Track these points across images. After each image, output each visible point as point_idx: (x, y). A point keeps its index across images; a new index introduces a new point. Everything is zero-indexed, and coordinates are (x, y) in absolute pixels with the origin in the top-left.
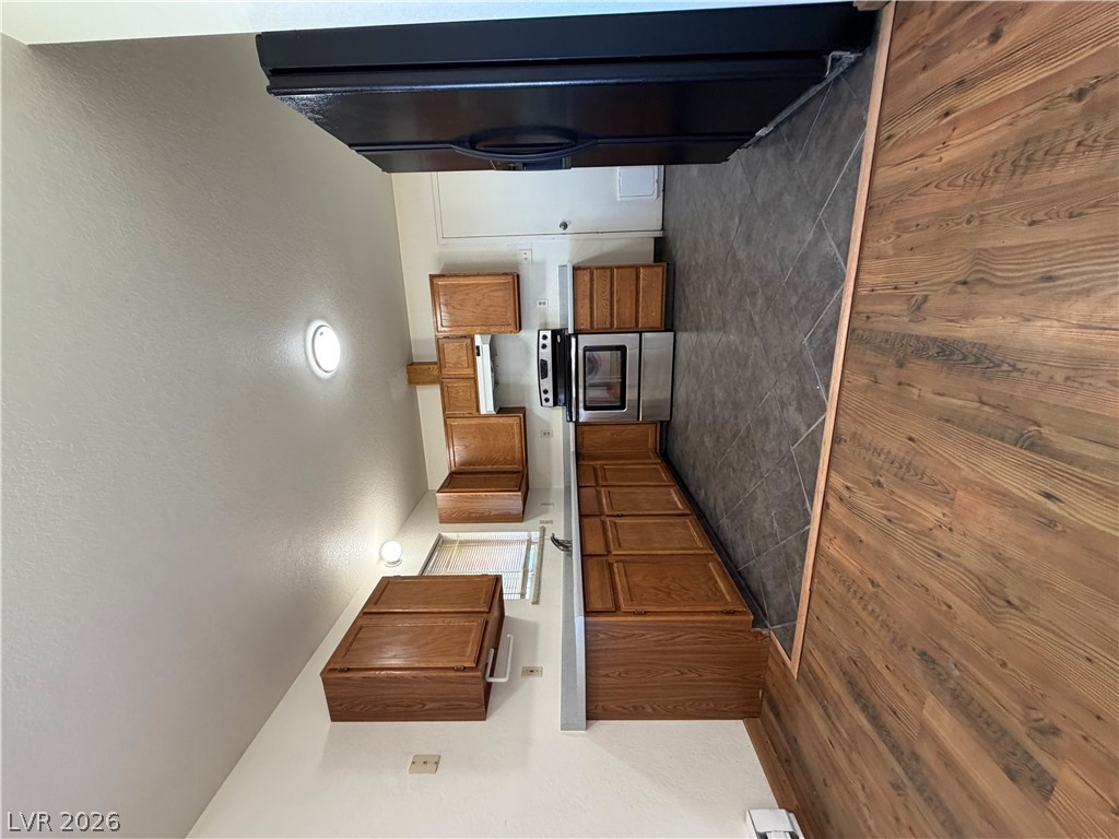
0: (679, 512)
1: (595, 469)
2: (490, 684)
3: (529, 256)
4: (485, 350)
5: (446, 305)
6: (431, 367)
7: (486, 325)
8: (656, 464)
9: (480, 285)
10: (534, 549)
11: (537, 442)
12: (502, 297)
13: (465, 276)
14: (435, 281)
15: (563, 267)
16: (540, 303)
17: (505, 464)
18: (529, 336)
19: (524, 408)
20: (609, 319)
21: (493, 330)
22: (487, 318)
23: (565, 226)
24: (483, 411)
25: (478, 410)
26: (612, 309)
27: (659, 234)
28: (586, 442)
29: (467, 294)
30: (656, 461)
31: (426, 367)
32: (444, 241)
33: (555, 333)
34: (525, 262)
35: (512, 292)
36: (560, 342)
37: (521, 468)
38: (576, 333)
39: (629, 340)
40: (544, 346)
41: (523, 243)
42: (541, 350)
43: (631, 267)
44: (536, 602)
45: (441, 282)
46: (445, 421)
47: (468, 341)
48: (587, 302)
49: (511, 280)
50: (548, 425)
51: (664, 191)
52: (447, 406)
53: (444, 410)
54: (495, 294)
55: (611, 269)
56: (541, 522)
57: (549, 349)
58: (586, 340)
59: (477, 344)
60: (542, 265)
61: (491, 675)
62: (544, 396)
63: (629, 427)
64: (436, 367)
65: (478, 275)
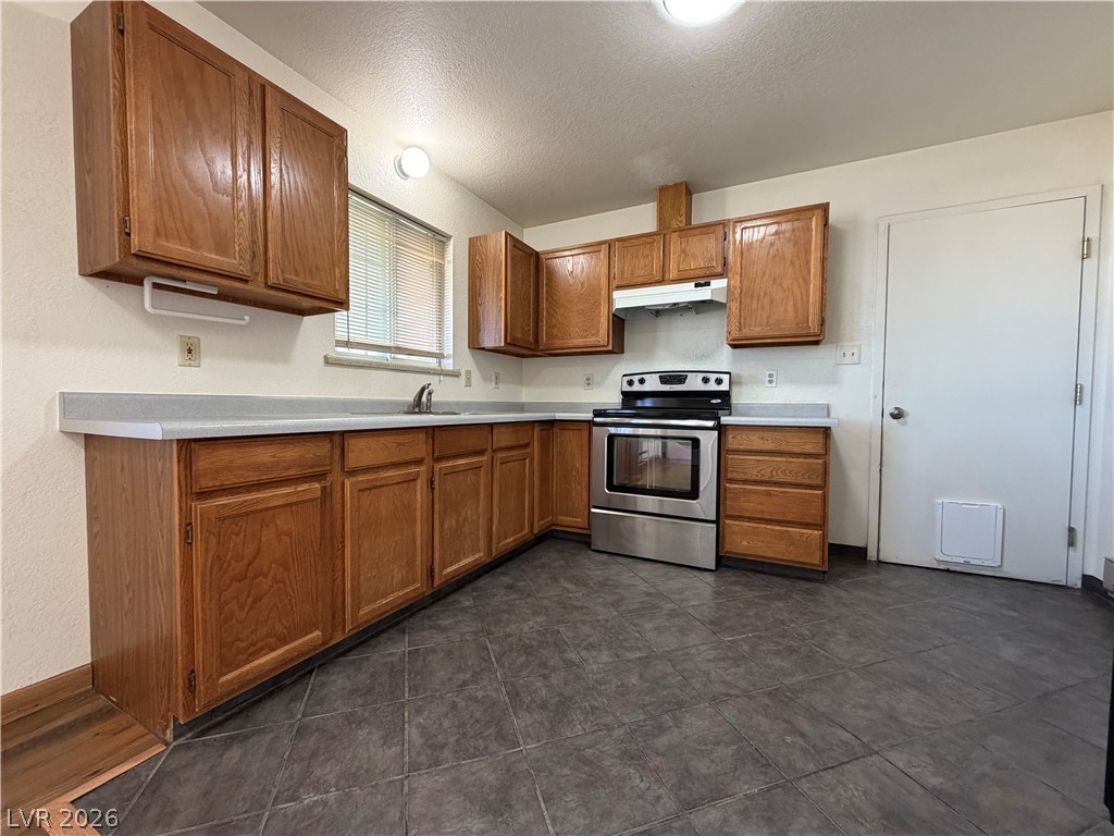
0: (436, 570)
1: (526, 446)
3: (848, 358)
4: (704, 294)
5: (777, 233)
6: (683, 218)
7: (743, 295)
8: (532, 526)
9: (807, 282)
10: (432, 363)
11: (578, 368)
12: (784, 316)
13: (823, 259)
14: (819, 213)
15: (827, 410)
16: (771, 376)
17: (548, 327)
18: (724, 359)
19: (621, 351)
20: (742, 477)
21: (734, 306)
22: (752, 296)
23: (898, 415)
24: (616, 295)
25: (619, 287)
26: (756, 482)
27: (872, 555)
28: (568, 435)
29: (792, 263)
30: (536, 526)
31: (683, 211)
32: (883, 228)
33: (726, 395)
34: (839, 354)
35: (793, 332)
36: (711, 404)
37: (542, 347)
38: (721, 429)
39: (705, 505)
40: (706, 380)
41: (872, 352)
42: (701, 376)
43: (824, 516)
44: (328, 361)
45: (815, 223)
46: (604, 242)
47: (719, 270)
48: (770, 446)
49: (810, 335)
50: (600, 384)
51: (948, 571)
52: (626, 244)
53: (618, 240)
54: (790, 309)
55: (823, 487)
56: (468, 373)
57: (701, 387)
58: (709, 441)
59: (712, 282)
60: (832, 380)
61: (156, 286)
62: (636, 379)
63: (585, 493)
64: (683, 225)
65: (824, 280)
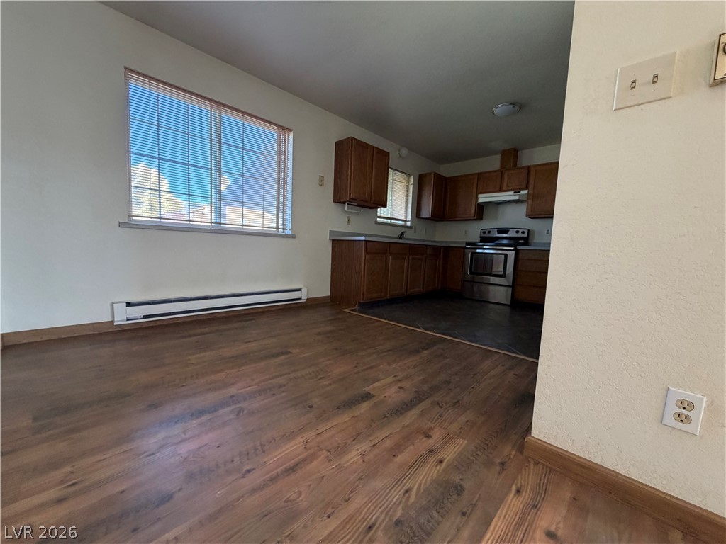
2: (344, 203)
4: (517, 197)
6: (513, 164)
7: (533, 196)
19: (481, 219)
21: (530, 201)
24: (480, 196)
25: (481, 193)
33: (526, 239)
38: (519, 250)
40: (517, 232)
42: (515, 230)
47: (524, 186)
52: (485, 175)
57: (516, 235)
59: (522, 191)
61: (348, 204)
62: (487, 231)
